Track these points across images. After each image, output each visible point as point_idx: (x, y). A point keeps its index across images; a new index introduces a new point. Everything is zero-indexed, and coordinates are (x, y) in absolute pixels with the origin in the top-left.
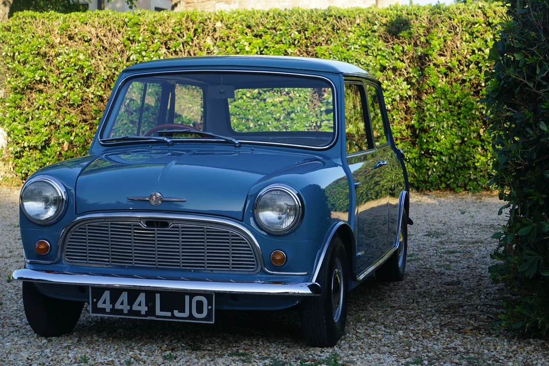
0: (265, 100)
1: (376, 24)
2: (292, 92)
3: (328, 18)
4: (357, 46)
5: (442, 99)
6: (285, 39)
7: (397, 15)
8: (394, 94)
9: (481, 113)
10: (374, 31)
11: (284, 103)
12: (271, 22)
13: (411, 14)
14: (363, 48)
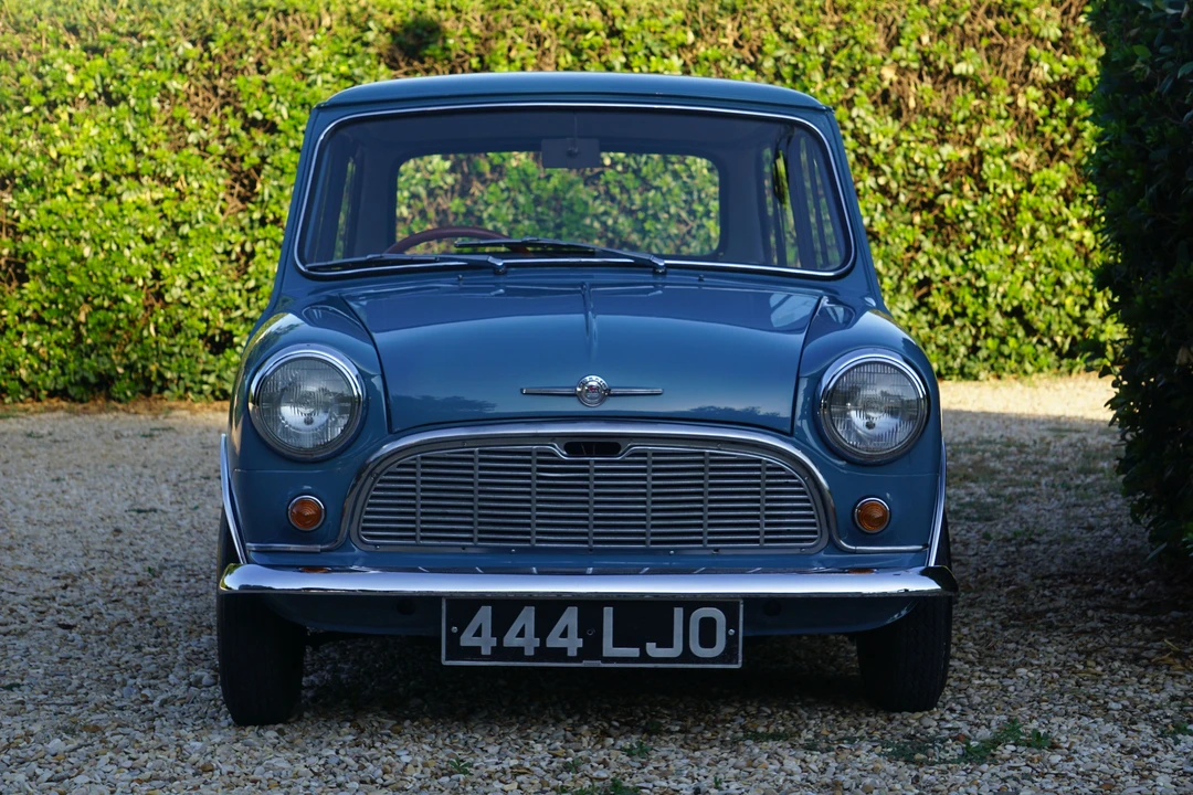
0: (119, 196)
1: (370, 29)
2: (182, 177)
3: (259, 14)
4: (328, 77)
5: (520, 192)
6: (162, 58)
7: (414, 9)
8: (414, 182)
9: (604, 224)
10: (366, 44)
11: (166, 205)
12: (128, 18)
13: (445, 8)
14: (343, 81)
